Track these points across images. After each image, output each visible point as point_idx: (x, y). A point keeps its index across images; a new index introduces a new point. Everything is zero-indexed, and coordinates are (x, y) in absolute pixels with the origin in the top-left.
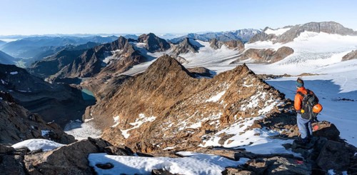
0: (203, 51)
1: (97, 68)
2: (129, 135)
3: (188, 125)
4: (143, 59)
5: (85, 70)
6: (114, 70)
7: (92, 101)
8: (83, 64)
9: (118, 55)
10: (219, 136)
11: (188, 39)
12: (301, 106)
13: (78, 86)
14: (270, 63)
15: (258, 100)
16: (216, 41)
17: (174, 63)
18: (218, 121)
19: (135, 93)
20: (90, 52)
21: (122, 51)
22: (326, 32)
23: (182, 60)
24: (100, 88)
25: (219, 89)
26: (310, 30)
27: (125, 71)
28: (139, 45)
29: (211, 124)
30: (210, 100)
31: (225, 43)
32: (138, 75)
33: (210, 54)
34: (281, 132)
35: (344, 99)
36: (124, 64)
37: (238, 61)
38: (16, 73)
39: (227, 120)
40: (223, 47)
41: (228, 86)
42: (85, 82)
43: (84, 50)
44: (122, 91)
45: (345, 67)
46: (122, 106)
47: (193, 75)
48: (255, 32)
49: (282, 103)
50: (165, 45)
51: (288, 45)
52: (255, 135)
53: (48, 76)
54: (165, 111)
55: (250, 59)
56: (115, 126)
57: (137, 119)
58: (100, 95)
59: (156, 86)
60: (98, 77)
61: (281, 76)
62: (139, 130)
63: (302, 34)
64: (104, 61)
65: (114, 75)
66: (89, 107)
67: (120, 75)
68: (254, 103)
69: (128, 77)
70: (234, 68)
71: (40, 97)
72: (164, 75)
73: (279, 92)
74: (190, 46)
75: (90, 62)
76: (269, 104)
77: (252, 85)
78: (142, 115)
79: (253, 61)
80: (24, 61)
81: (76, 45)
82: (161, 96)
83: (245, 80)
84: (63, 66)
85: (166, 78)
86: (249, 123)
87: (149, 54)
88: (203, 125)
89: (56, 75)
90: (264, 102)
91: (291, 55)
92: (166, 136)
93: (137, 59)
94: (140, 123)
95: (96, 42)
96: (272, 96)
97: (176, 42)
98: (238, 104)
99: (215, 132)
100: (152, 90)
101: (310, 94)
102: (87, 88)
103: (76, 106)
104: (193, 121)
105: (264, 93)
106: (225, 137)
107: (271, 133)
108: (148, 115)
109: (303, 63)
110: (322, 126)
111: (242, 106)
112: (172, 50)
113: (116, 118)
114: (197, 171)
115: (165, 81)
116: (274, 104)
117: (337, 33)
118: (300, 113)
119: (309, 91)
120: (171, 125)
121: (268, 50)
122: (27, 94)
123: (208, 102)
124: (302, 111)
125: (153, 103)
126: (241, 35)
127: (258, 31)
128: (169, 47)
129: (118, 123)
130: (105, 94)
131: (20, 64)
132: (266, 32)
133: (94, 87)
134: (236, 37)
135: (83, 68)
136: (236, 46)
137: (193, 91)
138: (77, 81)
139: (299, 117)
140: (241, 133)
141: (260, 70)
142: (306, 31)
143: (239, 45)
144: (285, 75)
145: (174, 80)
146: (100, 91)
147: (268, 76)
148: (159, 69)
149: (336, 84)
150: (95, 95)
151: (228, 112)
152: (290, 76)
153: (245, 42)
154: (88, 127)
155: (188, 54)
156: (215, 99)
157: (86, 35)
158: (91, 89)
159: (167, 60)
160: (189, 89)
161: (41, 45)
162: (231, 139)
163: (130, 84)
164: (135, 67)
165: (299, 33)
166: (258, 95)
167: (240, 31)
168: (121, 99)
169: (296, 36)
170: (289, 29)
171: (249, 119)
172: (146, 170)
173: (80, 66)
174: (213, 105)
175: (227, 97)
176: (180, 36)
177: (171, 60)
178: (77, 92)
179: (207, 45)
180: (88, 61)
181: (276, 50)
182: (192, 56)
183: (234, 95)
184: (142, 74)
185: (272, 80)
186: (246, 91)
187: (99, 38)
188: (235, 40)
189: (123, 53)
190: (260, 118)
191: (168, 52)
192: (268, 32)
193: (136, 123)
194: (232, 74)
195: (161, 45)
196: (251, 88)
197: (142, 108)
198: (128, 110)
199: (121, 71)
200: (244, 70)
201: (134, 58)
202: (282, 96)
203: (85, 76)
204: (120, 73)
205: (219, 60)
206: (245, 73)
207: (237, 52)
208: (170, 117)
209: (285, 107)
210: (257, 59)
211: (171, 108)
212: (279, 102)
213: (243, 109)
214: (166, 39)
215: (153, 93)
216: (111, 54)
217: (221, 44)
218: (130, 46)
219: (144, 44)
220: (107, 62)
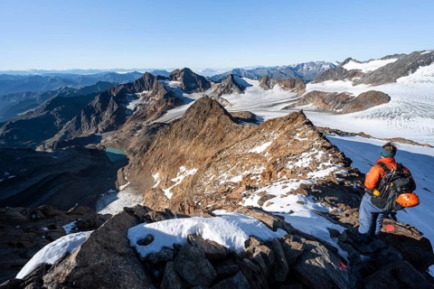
0: (250, 92)
1: (121, 117)
4: (179, 102)
6: (144, 118)
7: (123, 161)
9: (147, 98)
10: (259, 194)
11: (232, 76)
16: (268, 78)
17: (215, 106)
18: (259, 176)
19: (174, 143)
21: (151, 92)
23: (224, 103)
24: (130, 143)
25: (265, 139)
28: (172, 83)
31: (279, 81)
32: (174, 122)
33: (258, 96)
36: (155, 109)
39: (269, 176)
40: (277, 87)
41: (276, 136)
44: (158, 142)
46: (159, 160)
47: (236, 120)
50: (204, 83)
54: (206, 162)
56: (156, 186)
57: (178, 174)
58: (131, 151)
59: (195, 133)
60: (124, 129)
64: (128, 107)
65: (144, 124)
66: (120, 170)
67: (152, 123)
69: (162, 125)
70: (287, 114)
72: (204, 120)
74: (234, 85)
75: (109, 110)
77: (306, 139)
78: (183, 169)
79: (314, 107)
83: (298, 132)
85: (207, 124)
87: (185, 95)
92: (207, 192)
93: (172, 101)
94: (182, 178)
95: (111, 81)
97: (218, 80)
98: (285, 159)
99: (256, 189)
100: (192, 139)
102: (112, 146)
106: (265, 198)
108: (189, 167)
111: (289, 163)
112: (213, 90)
113: (156, 176)
115: (205, 126)
123: (251, 153)
125: (194, 153)
126: (303, 71)
128: (209, 86)
129: (158, 183)
130: (138, 148)
133: (121, 143)
134: (296, 74)
136: (294, 86)
140: (283, 196)
143: (297, 85)
145: (215, 126)
146: (131, 146)
148: (198, 114)
150: (125, 152)
151: (271, 167)
155: (232, 96)
158: (117, 146)
159: (207, 102)
160: (231, 136)
162: (271, 200)
163: (166, 133)
164: (169, 112)
166: (311, 153)
167: (303, 65)
168: (157, 152)
171: (295, 180)
175: (273, 150)
176: (222, 72)
177: (211, 104)
179: (256, 83)
180: (104, 109)
182: (237, 98)
183: (281, 148)
184: (178, 120)
186: (297, 146)
187: (113, 75)
188: (293, 78)
189: (153, 95)
190: (308, 182)
191: (209, 92)
193: (178, 178)
194: (282, 122)
195: (200, 83)
196: (304, 143)
197: (181, 160)
199: (153, 118)
201: (167, 101)
203: (105, 131)
204: (152, 121)
205: (269, 104)
207: (294, 94)
211: (212, 158)
213: (290, 167)
214: (205, 76)
215: (193, 142)
216: (137, 98)
217: (274, 83)
218: (161, 86)
219: (179, 83)
220: (132, 109)
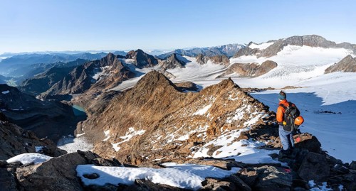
0: (190, 66)
1: (87, 84)
2: (119, 148)
3: (176, 138)
4: (132, 75)
5: (75, 87)
6: (104, 86)
7: (83, 117)
8: (74, 80)
9: (107, 71)
10: (207, 147)
11: (175, 54)
12: (283, 118)
13: (69, 102)
14: (255, 77)
15: (243, 112)
16: (202, 56)
17: (162, 78)
18: (205, 133)
19: (125, 107)
20: (80, 69)
21: (111, 67)
22: (309, 45)
23: (169, 75)
24: (90, 104)
25: (205, 103)
26: (293, 44)
27: (115, 86)
28: (127, 61)
29: (198, 136)
30: (197, 113)
31: (211, 58)
32: (127, 91)
33: (196, 69)
34: (266, 143)
35: (326, 112)
36: (113, 80)
37: (223, 75)
38: (8, 92)
39: (213, 132)
40: (209, 62)
41: (214, 99)
42: (76, 99)
43: (74, 67)
44: (112, 106)
45: (327, 80)
46: (112, 121)
47: (180, 89)
48: (240, 47)
49: (266, 115)
50: (153, 60)
51: (272, 59)
52: (242, 146)
53: (39, 93)
54: (154, 125)
55: (235, 73)
56: (106, 140)
57: (127, 133)
58: (90, 110)
59: (145, 101)
60: (88, 93)
61: (265, 90)
62: (129, 143)
63: (285, 48)
64: (93, 77)
65: (103, 91)
66: (80, 123)
67: (109, 90)
68: (239, 115)
69: (117, 92)
70: (219, 82)
71: (33, 115)
72: (153, 90)
73: (263, 105)
74: (177, 62)
75: (80, 78)
76: (254, 116)
77: (237, 98)
78: (131, 129)
79: (238, 75)
80: (15, 79)
81: (66, 62)
82: (150, 110)
83: (230, 94)
84: (53, 84)
85: (155, 93)
86: (236, 134)
87: (137, 69)
88: (191, 137)
89: (47, 92)
90: (249, 115)
91: (275, 69)
92: (154, 149)
93: (126, 74)
94: (130, 136)
95: (86, 59)
96: (257, 109)
97: (164, 58)
98: (224, 117)
99: (203, 143)
100: (141, 105)
101: (292, 107)
102: (78, 104)
103: (68, 121)
104: (181, 133)
105: (249, 106)
106: (213, 149)
107: (257, 144)
108: (137, 128)
109: (286, 76)
110: (304, 138)
111: (228, 118)
112: (160, 66)
113: (107, 133)
114: (178, 181)
115: (153, 95)
116: (259, 116)
117: (320, 46)
118: (282, 125)
119: (290, 104)
120: (159, 138)
121: (253, 64)
122: (19, 112)
123: (195, 116)
124: (284, 123)
125: (142, 117)
126: (226, 50)
127: (242, 46)
128: (157, 63)
129: (108, 137)
130: (96, 109)
131: (12, 83)
132: (250, 47)
133: (85, 103)
134: (221, 52)
135: (73, 84)
136: (221, 61)
137: (180, 105)
138: (68, 97)
139: (281, 129)
140: (229, 145)
141: (245, 83)
142: (289, 45)
143: (224, 60)
144: (270, 88)
145: (162, 94)
146: (91, 107)
147: (252, 90)
148: (147, 84)
149: (319, 96)
150: (86, 111)
151: (214, 125)
152: (273, 89)
153: (230, 57)
154: (80, 141)
155: (175, 70)
156: (201, 112)
157: (75, 52)
158: (81, 104)
159: (155, 75)
160: (176, 103)
161: (31, 63)
162: (219, 150)
163: (120, 99)
164: (124, 82)
165: (282, 47)
166: (243, 108)
167: (225, 46)
168: (111, 114)
169: (279, 50)
170: (272, 43)
171: (235, 131)
172: (130, 179)
173: (70, 83)
174: (200, 118)
175: (213, 111)
176: (167, 52)
177: (159, 75)
178: (69, 108)
179: (194, 60)
180: (78, 77)
181: (260, 64)
182: (179, 71)
183: (220, 108)
184: (131, 89)
185: (257, 93)
186: (232, 104)
187: (88, 54)
188: (220, 55)
189: (112, 69)
190: (246, 130)
191: (156, 68)
192: (252, 47)
193: (126, 136)
194: (217, 88)
195: (149, 60)
196: (236, 102)
197: (131, 122)
198: (118, 124)
199: (110, 86)
200: (230, 84)
201: (123, 74)
202: (266, 109)
203: (75, 93)
204: (109, 89)
205: (205, 75)
206: (230, 86)
207: (223, 66)
208: (159, 131)
209: (270, 119)
210: (242, 73)
211: (160, 121)
212: (264, 114)
213: (229, 121)
214: (153, 55)
215: (142, 108)
216: (100, 71)
217: (207, 59)
218: (119, 63)
219: (133, 60)
220: (96, 79)
